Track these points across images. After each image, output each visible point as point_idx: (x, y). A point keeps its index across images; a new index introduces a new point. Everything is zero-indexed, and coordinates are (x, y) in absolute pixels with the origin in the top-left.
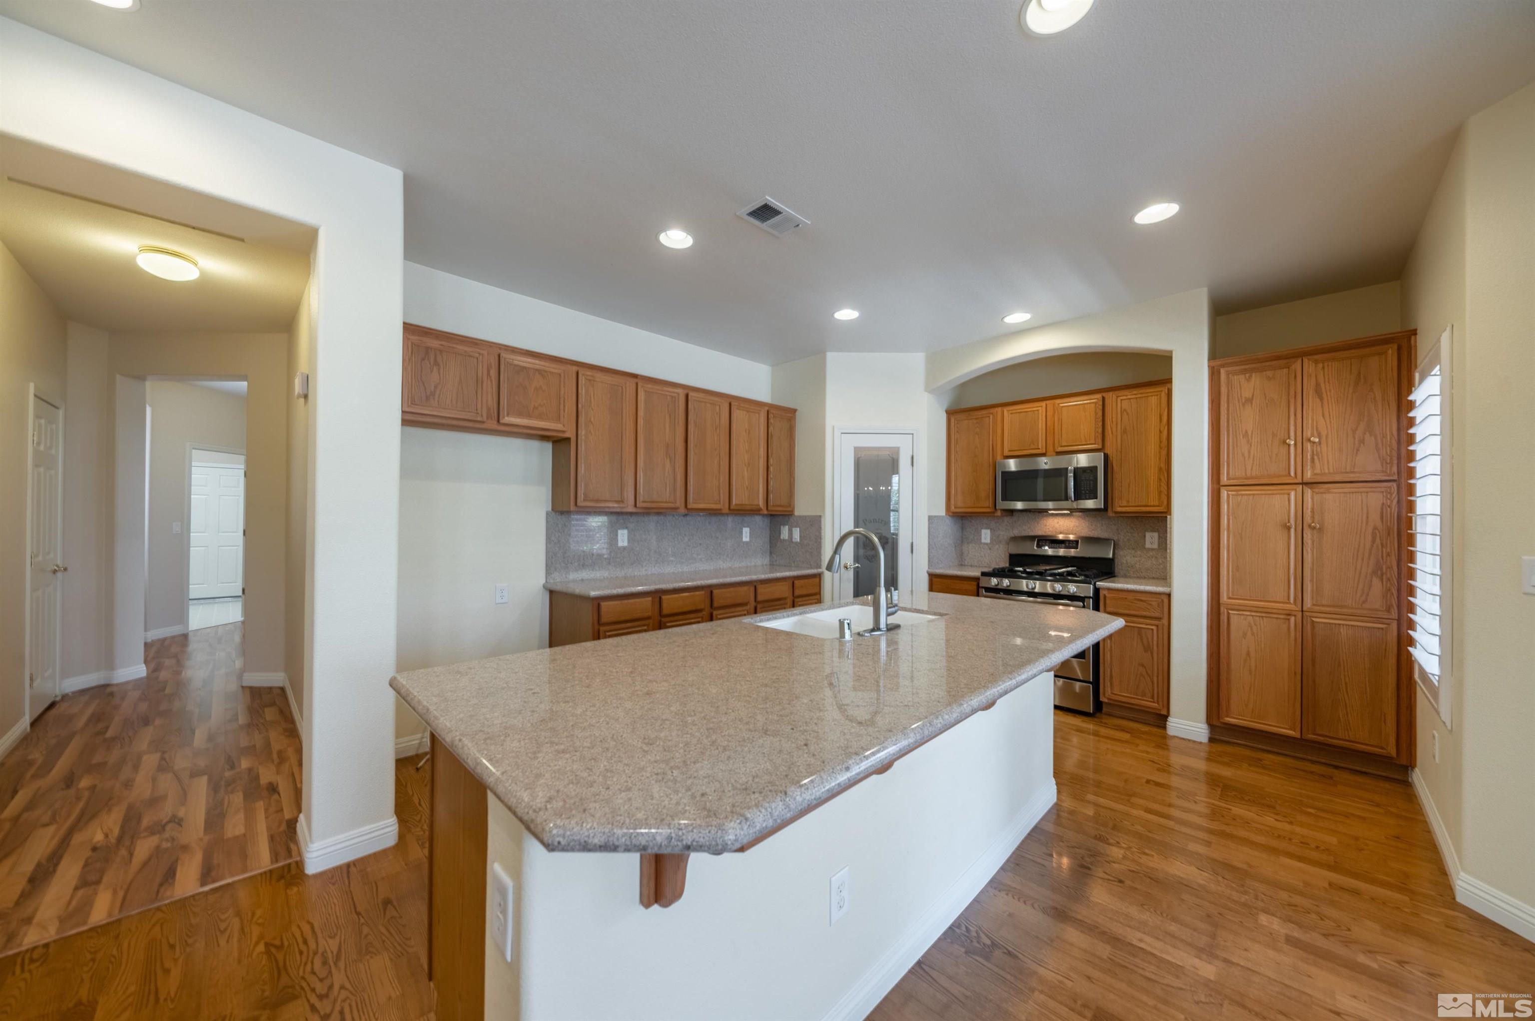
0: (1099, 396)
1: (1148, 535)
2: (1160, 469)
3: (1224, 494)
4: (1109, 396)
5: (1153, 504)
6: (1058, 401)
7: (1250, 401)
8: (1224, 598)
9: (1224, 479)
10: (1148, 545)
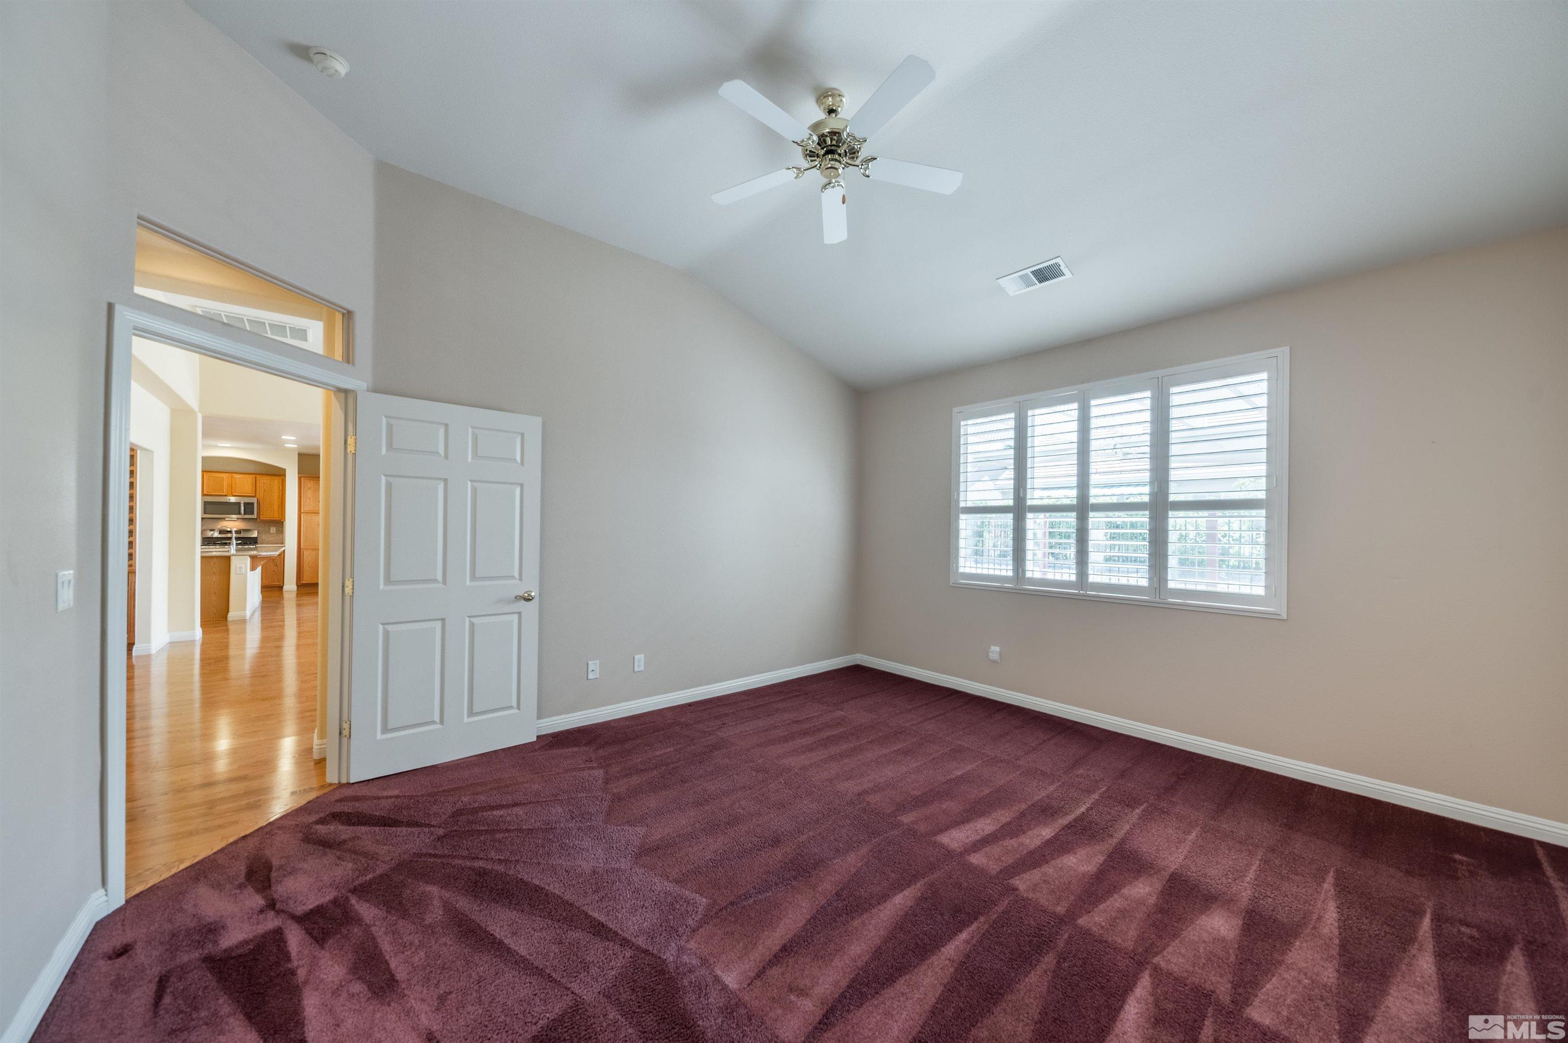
0: (254, 476)
1: (271, 528)
2: (279, 505)
3: (302, 515)
4: (258, 477)
5: (276, 516)
6: (234, 475)
7: (310, 488)
8: (302, 546)
9: (302, 511)
10: (271, 532)
